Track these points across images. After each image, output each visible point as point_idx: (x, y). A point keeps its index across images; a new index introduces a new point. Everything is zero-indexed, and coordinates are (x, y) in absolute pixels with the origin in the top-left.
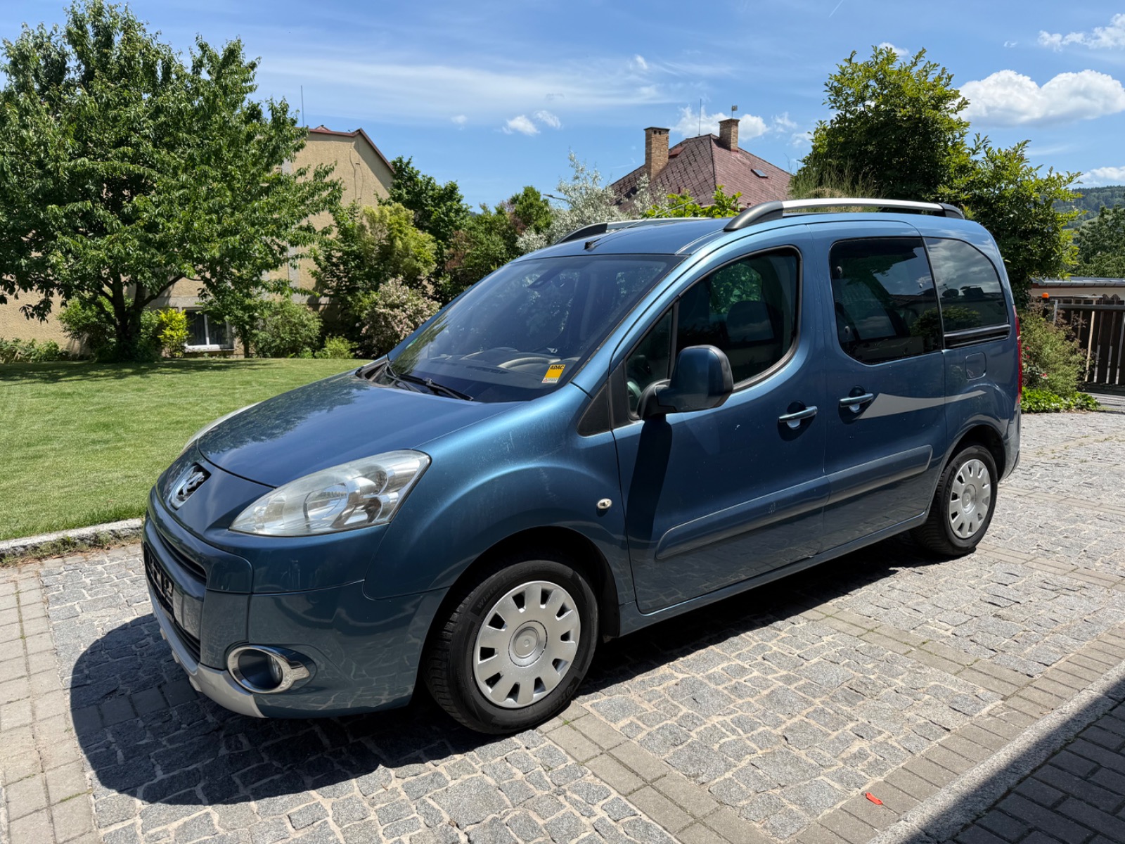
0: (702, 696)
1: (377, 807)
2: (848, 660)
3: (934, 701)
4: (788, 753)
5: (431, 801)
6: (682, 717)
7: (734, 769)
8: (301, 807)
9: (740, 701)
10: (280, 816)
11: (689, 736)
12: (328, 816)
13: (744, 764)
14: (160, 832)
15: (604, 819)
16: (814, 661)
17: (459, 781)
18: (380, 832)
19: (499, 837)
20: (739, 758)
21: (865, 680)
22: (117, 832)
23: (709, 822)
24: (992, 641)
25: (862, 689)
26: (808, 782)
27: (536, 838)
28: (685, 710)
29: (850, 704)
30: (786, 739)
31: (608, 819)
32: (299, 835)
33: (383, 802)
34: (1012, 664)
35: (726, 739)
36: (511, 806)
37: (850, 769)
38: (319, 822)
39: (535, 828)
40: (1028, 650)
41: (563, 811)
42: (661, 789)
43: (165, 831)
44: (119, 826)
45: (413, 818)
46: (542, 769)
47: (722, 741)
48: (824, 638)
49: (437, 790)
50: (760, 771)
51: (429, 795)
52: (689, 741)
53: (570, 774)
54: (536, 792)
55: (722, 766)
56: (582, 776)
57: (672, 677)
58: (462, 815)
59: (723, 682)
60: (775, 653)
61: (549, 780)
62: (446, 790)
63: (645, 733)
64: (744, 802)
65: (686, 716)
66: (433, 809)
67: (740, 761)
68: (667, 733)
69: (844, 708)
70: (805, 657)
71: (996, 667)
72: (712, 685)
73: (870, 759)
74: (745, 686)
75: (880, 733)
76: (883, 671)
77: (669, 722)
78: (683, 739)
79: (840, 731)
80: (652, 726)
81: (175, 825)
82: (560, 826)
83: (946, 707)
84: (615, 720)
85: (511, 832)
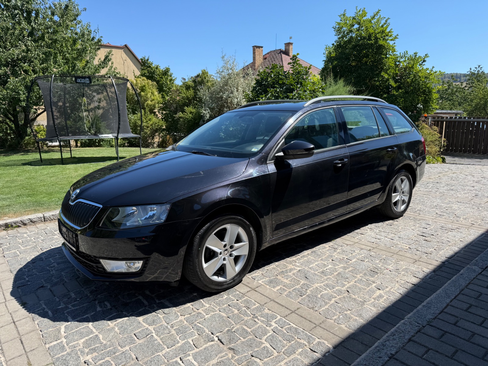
0: (309, 276)
1: (175, 328)
2: (368, 260)
3: (406, 274)
4: (350, 297)
5: (199, 324)
6: (302, 285)
7: (329, 304)
8: (139, 330)
9: (326, 277)
10: (131, 334)
11: (306, 292)
12: (153, 333)
13: (332, 302)
14: (76, 344)
15: (277, 327)
16: (354, 260)
17: (210, 315)
18: (178, 338)
19: (232, 337)
20: (330, 300)
21: (376, 267)
22: (55, 345)
23: (322, 325)
24: (425, 250)
25: (376, 270)
26: (361, 308)
27: (248, 336)
28: (302, 282)
29: (372, 276)
30: (348, 291)
31: (278, 327)
32: (141, 342)
33: (177, 326)
34: (435, 258)
35: (323, 293)
36: (234, 324)
37: (377, 302)
38: (149, 336)
39: (247, 332)
40: (441, 253)
41: (258, 325)
42: (299, 314)
43: (78, 343)
44: (55, 343)
45: (192, 332)
46: (245, 309)
47: (321, 294)
48: (356, 251)
49: (201, 320)
50: (340, 305)
51: (197, 322)
52: (307, 294)
53: (258, 309)
54: (245, 318)
55: (323, 303)
56: (264, 310)
57: (295, 269)
58: (214, 329)
59: (317, 270)
60: (337, 258)
61: (249, 313)
62: (205, 319)
63: (288, 291)
64: (335, 317)
65: (304, 284)
66: (200, 327)
67: (330, 301)
68: (297, 291)
69: (370, 278)
70: (350, 259)
71: (429, 260)
72: (313, 272)
73: (385, 298)
74: (327, 271)
75: (387, 287)
76: (383, 263)
77: (297, 287)
78: (305, 293)
79: (370, 287)
80: (290, 289)
81: (82, 340)
82: (258, 331)
83: (412, 276)
84: (274, 287)
85: (237, 335)
